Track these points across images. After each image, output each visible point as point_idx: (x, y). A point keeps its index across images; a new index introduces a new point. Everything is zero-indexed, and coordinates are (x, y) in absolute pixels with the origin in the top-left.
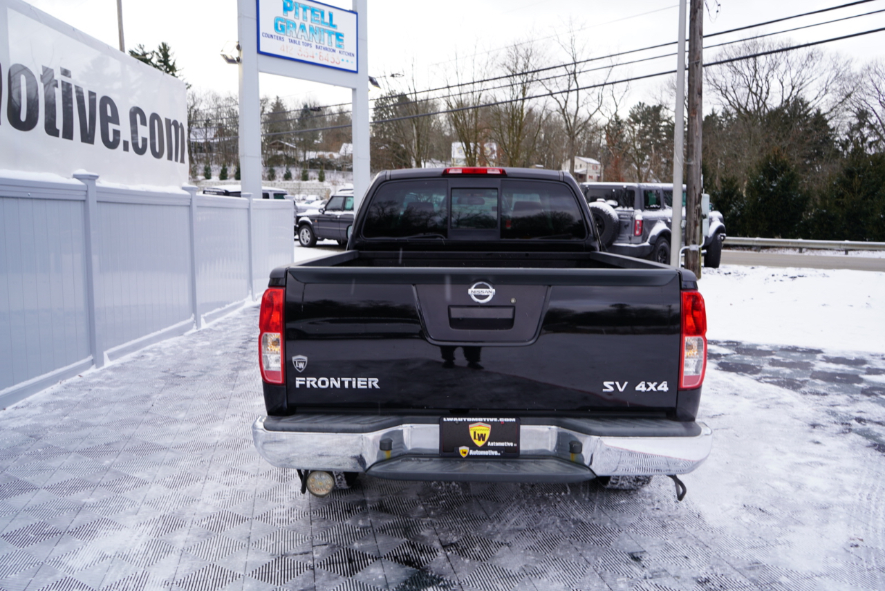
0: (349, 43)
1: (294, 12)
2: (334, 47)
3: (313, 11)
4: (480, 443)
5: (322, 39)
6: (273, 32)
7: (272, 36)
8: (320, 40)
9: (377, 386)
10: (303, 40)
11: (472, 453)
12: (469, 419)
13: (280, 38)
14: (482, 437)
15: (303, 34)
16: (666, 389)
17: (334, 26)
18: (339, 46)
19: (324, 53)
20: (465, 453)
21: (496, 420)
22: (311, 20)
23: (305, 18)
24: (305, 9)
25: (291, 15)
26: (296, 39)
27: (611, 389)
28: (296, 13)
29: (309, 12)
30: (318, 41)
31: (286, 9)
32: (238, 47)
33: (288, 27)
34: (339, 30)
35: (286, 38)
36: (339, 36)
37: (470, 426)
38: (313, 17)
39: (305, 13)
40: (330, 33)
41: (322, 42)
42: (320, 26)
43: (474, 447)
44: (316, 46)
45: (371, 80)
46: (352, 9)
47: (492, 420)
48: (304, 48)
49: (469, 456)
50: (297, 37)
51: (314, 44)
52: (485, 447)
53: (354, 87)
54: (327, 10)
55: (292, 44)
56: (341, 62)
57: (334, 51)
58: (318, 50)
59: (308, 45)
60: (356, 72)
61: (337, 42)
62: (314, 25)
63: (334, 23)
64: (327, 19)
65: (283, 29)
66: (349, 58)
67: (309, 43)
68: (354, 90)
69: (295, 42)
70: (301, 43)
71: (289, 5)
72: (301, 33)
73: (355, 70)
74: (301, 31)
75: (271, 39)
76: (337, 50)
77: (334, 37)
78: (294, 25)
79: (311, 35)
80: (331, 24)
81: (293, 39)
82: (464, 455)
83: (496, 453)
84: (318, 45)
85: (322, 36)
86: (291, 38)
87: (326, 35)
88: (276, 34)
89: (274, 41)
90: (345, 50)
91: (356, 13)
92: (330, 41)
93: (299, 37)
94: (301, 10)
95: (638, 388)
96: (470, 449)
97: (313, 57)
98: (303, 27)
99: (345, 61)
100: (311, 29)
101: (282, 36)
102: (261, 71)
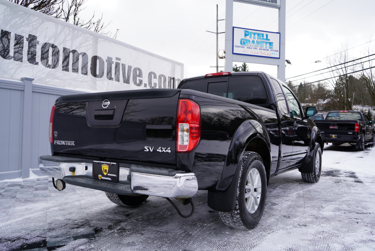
0: (276, 46)
1: (249, 36)
2: (268, 49)
3: (258, 34)
4: (105, 174)
5: (262, 46)
6: (240, 45)
7: (239, 47)
8: (261, 46)
9: (74, 145)
10: (253, 47)
11: (103, 178)
12: (101, 162)
13: (243, 47)
14: (106, 171)
15: (253, 44)
16: (170, 151)
17: (269, 40)
18: (271, 48)
19: (263, 51)
20: (100, 178)
21: (110, 163)
22: (257, 38)
23: (254, 38)
24: (254, 34)
25: (248, 37)
26: (250, 47)
27: (148, 150)
28: (251, 36)
29: (256, 35)
30: (260, 47)
31: (246, 35)
32: (225, 52)
33: (247, 42)
34: (271, 41)
35: (245, 47)
36: (271, 44)
37: (102, 165)
38: (258, 37)
39: (254, 36)
40: (266, 43)
41: (262, 47)
42: (261, 40)
43: (103, 175)
44: (260, 49)
45: (287, 61)
46: (278, 32)
47: (108, 163)
48: (253, 50)
49: (102, 180)
50: (250, 46)
51: (258, 48)
52: (107, 176)
53: (278, 64)
54: (265, 33)
55: (248, 49)
56: (271, 54)
57: (268, 50)
58: (260, 50)
59: (255, 48)
60: (279, 58)
61: (270, 46)
62: (259, 40)
63: (268, 38)
64: (265, 37)
65: (244, 43)
66: (275, 52)
67: (256, 48)
68: (278, 66)
69: (249, 48)
70: (252, 48)
71: (247, 33)
72: (252, 44)
73: (279, 57)
74: (252, 43)
75: (239, 48)
76: (270, 50)
77: (268, 44)
78: (250, 41)
79: (257, 44)
80: (267, 39)
81: (249, 47)
82: (100, 179)
83: (110, 179)
84: (260, 48)
85: (263, 44)
86: (248, 46)
87: (264, 44)
88: (241, 46)
89: (240, 48)
90: (273, 49)
91: (280, 33)
92: (266, 46)
93: (252, 46)
94: (253, 35)
95: (158, 150)
96: (102, 176)
97: (258, 53)
98: (253, 42)
99: (273, 54)
100: (257, 42)
101: (243, 46)
102: (234, 61)
